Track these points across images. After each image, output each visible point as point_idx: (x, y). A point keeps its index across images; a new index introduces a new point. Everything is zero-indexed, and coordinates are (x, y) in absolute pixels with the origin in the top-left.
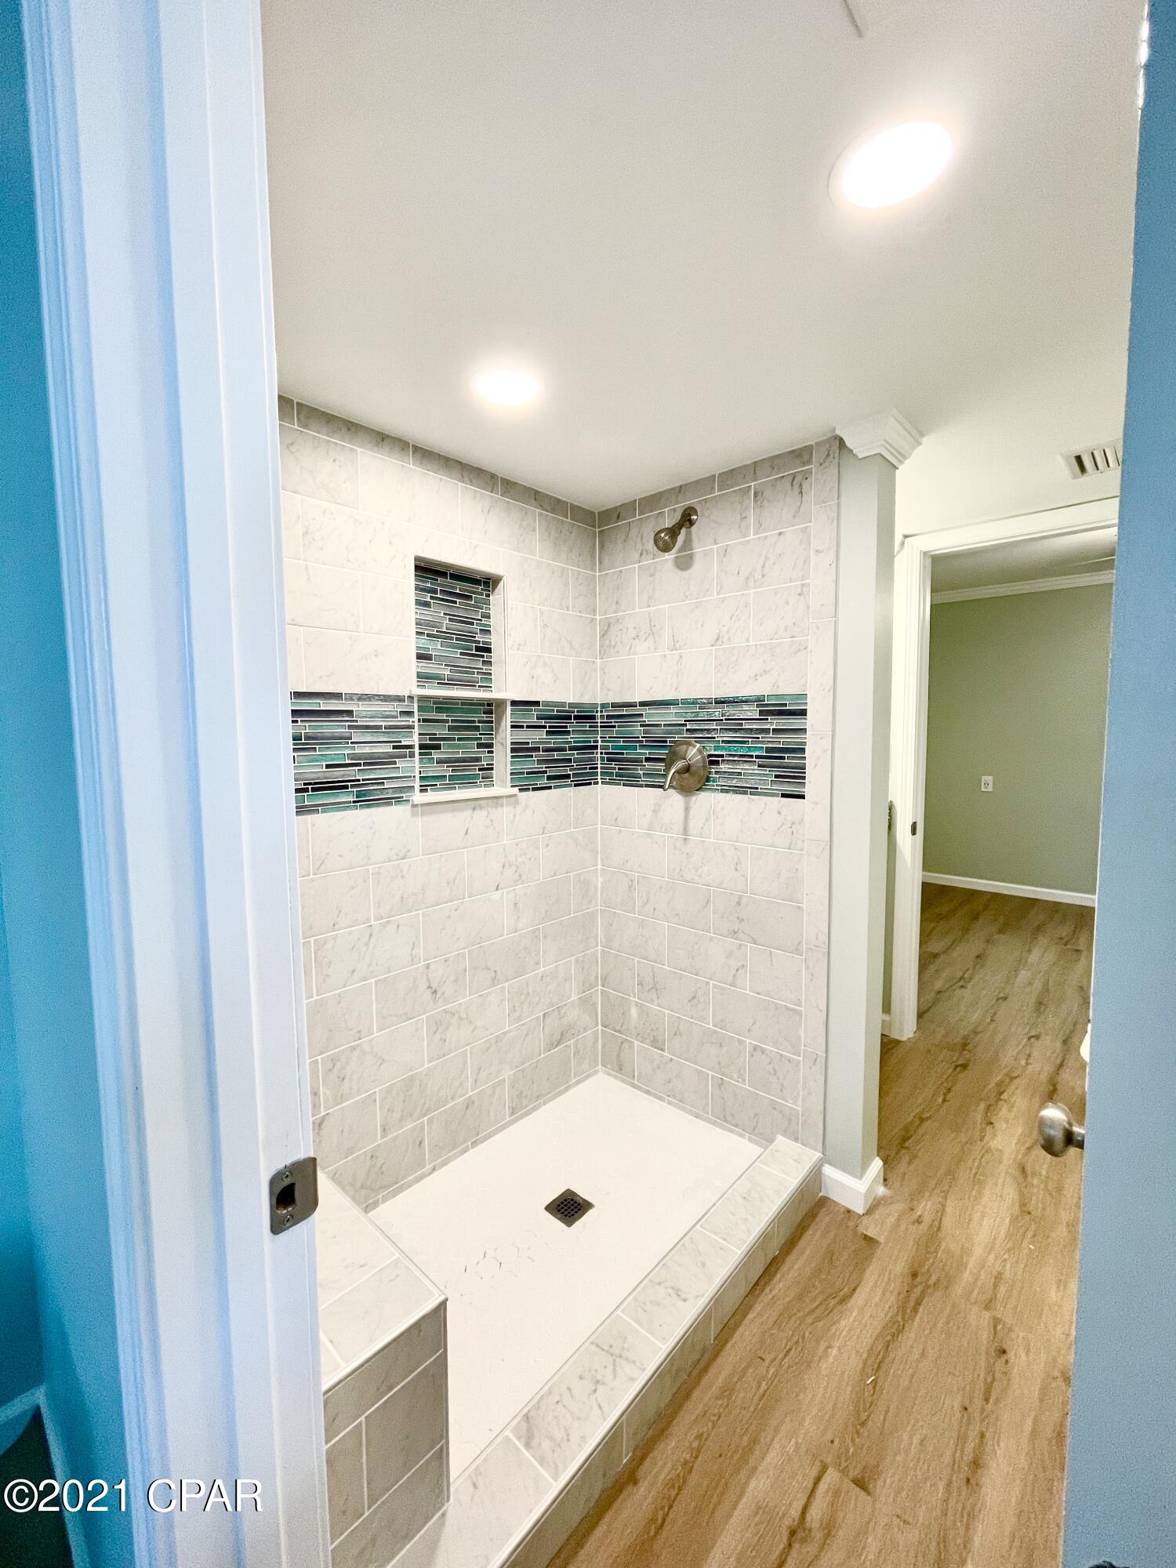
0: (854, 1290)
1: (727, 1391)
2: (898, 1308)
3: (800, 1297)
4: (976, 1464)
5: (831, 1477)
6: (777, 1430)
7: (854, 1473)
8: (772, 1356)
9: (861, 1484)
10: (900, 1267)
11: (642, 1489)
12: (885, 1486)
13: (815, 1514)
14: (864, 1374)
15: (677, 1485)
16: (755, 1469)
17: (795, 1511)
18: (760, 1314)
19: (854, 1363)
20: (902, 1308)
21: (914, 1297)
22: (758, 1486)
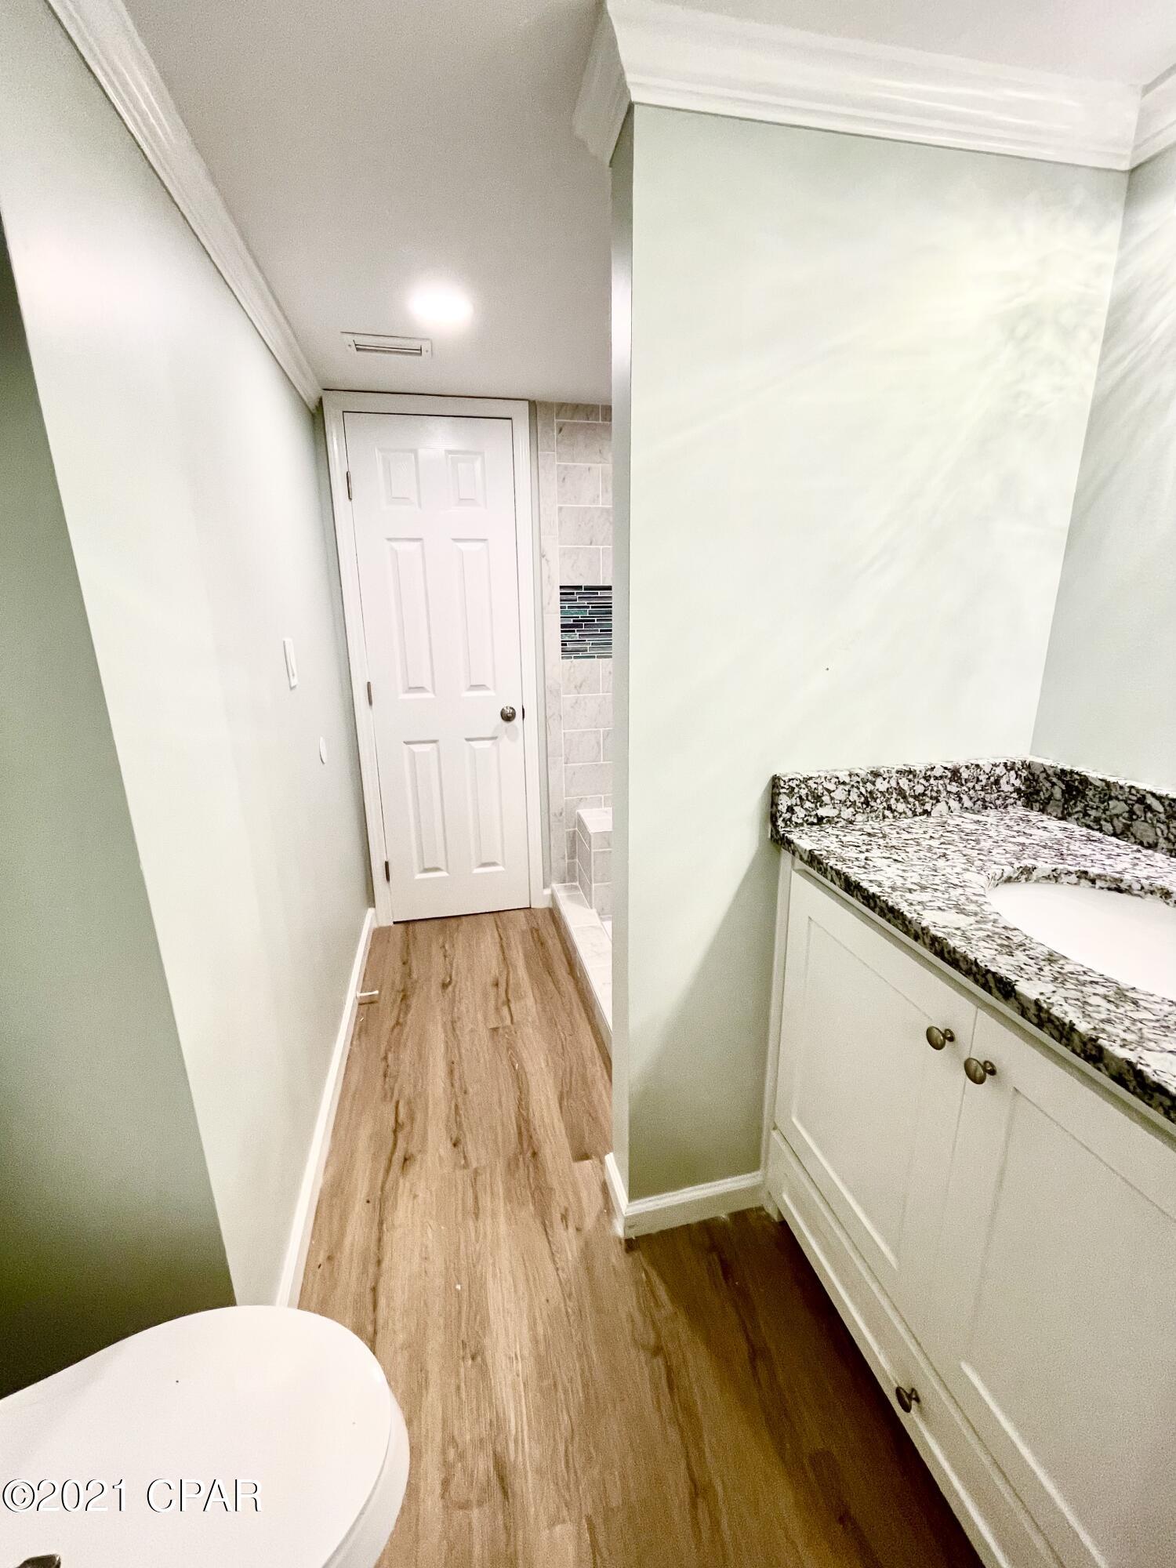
0: (561, 1108)
1: (570, 1014)
2: (529, 1120)
3: (584, 1078)
4: (451, 1072)
5: (508, 1022)
6: (539, 1019)
7: (501, 1031)
8: (568, 1040)
9: (495, 1030)
10: (547, 1152)
11: (565, 974)
12: (484, 1033)
13: (505, 1010)
14: (522, 1067)
15: (556, 983)
16: (536, 1004)
17: (512, 1006)
18: (592, 1051)
19: (529, 1068)
20: (527, 1121)
21: (525, 1137)
22: (530, 1001)
